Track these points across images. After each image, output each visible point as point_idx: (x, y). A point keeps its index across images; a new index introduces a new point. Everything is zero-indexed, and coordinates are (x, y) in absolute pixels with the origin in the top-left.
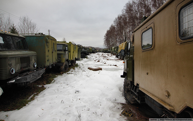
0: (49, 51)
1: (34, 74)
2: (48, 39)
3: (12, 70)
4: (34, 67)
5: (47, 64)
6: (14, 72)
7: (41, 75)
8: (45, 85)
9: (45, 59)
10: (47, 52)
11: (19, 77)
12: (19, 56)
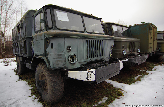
0: (151, 38)
1: (141, 58)
2: (151, 26)
3: (124, 52)
4: (138, 52)
5: (150, 51)
6: (125, 53)
7: (146, 59)
8: (146, 70)
9: (148, 45)
10: (150, 39)
11: (127, 58)
12: (129, 41)
